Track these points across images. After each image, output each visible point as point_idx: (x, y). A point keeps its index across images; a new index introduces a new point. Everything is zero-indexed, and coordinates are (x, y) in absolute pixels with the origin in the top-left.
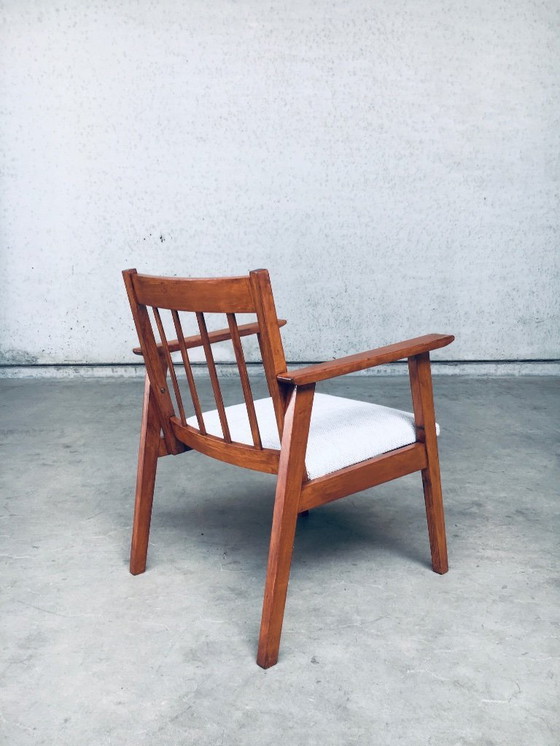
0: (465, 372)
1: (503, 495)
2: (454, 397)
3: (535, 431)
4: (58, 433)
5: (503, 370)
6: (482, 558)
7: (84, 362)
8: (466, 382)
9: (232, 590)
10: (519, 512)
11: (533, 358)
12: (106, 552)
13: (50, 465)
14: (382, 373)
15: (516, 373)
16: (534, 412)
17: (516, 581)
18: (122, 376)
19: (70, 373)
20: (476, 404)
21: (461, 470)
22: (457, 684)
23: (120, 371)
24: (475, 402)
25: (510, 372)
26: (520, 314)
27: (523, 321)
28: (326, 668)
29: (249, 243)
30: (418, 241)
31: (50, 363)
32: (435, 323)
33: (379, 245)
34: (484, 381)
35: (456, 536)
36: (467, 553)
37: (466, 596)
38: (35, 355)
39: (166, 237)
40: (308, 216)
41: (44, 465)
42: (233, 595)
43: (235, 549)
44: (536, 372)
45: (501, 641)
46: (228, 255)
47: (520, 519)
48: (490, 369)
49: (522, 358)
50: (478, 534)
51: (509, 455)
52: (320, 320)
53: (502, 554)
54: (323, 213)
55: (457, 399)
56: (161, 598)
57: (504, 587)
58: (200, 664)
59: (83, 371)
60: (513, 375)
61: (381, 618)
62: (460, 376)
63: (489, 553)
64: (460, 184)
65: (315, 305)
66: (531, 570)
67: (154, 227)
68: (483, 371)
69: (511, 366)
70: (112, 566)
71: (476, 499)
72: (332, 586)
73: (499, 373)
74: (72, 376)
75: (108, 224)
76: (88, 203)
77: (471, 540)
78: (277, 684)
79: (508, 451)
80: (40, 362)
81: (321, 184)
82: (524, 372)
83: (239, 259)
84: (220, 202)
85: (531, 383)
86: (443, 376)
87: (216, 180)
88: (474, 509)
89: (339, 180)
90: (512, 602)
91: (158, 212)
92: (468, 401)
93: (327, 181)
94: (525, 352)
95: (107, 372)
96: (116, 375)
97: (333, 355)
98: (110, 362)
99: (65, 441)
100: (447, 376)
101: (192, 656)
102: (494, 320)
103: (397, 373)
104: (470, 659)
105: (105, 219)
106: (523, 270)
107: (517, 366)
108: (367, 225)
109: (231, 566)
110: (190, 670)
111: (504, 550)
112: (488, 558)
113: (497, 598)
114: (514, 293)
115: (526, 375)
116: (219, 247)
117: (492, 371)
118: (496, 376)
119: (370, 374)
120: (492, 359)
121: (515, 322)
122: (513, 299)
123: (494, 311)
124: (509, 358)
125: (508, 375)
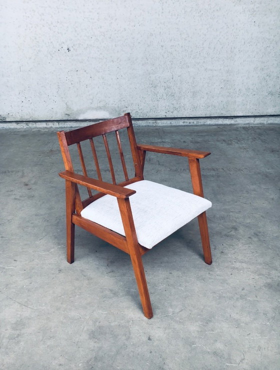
0: (237, 123)
1: (248, 221)
2: (230, 142)
3: (271, 171)
4: (20, 174)
5: (258, 121)
6: (234, 268)
7: (31, 120)
8: (237, 129)
9: (111, 291)
10: (256, 235)
11: (276, 114)
12: (49, 264)
13: (19, 199)
14: (192, 124)
15: (265, 122)
16: (272, 154)
17: (249, 285)
18: (51, 127)
19: (23, 126)
20: (241, 148)
21: (229, 202)
22: (215, 353)
23: (50, 125)
24: (241, 146)
25: (262, 122)
26: (270, 90)
27: (271, 94)
28: (155, 344)
29: (118, 52)
30: (214, 48)
31: (13, 120)
32: (222, 96)
33: (192, 51)
34: (247, 128)
35: (222, 252)
36: (226, 264)
37: (224, 295)
38: (5, 116)
39: (71, 49)
40: (152, 35)
41: (15, 199)
42: (112, 295)
43: (112, 262)
44: (276, 122)
45: (238, 326)
46: (106, 59)
47: (256, 239)
48: (251, 120)
49: (268, 115)
50: (233, 252)
51: (254, 190)
52: (158, 95)
53: (244, 265)
54: (160, 33)
55: (231, 144)
56: (77, 296)
57: (243, 289)
58: (96, 340)
59: (31, 125)
60: (263, 124)
61: (182, 310)
62: (234, 125)
63: (238, 265)
64: (241, 13)
65: (155, 87)
66: (257, 277)
67: (63, 43)
68: (247, 122)
69: (262, 119)
70: (53, 274)
71: (235, 224)
72: (159, 288)
73: (256, 122)
74: (25, 128)
75: (38, 42)
76: (26, 29)
77: (230, 255)
78: (132, 353)
79: (254, 186)
80: (8, 120)
81: (159, 15)
82: (269, 122)
83: (113, 61)
84: (101, 27)
85: (272, 130)
86: (225, 125)
87: (98, 14)
88: (233, 233)
89: (169, 12)
90: (246, 300)
91: (65, 34)
92: (237, 145)
93: (163, 12)
94: (271, 111)
95: (44, 125)
96: (48, 126)
97: (165, 114)
98: (44, 119)
99: (25, 180)
100: (227, 125)
101: (93, 335)
102: (255, 93)
103: (200, 124)
104: (223, 338)
105: (36, 39)
106: (273, 64)
107: (266, 119)
108: (185, 39)
109: (110, 274)
110: (92, 344)
111: (245, 262)
112: (237, 268)
113: (239, 297)
114: (267, 77)
115: (271, 124)
116: (101, 54)
117: (252, 122)
118: (254, 124)
119: (185, 124)
120: (253, 115)
121: (267, 94)
122: (266, 81)
123: (255, 88)
124: (261, 114)
125: (260, 124)
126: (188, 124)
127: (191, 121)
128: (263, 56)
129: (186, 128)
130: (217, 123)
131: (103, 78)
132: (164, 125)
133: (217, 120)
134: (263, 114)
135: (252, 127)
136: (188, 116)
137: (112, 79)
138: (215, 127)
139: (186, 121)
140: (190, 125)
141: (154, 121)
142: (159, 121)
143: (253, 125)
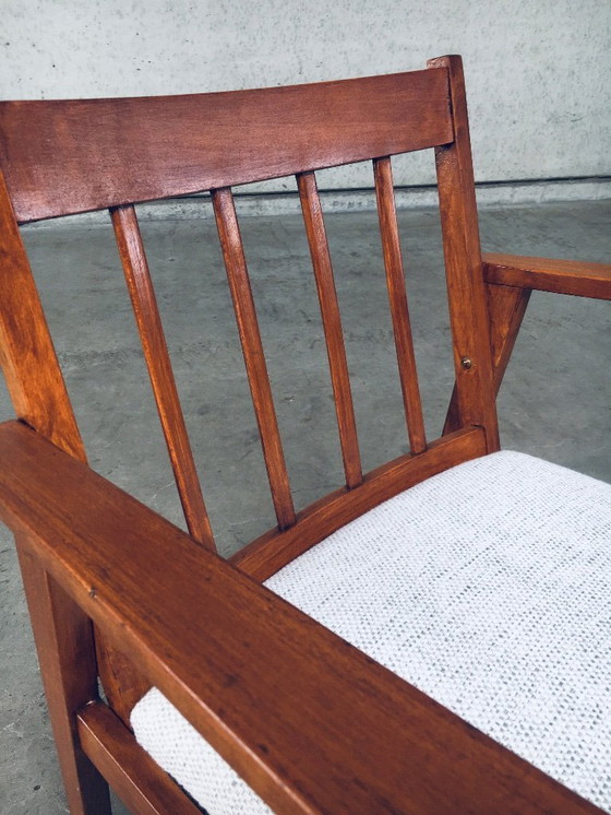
5: (522, 194)
11: (562, 175)
14: (356, 208)
15: (537, 198)
25: (530, 197)
26: (552, 109)
27: (554, 119)
49: (547, 177)
60: (533, 202)
68: (495, 198)
69: (532, 188)
73: (515, 200)
85: (562, 215)
94: (552, 168)
102: (516, 118)
106: (563, 35)
114: (548, 73)
117: (507, 197)
118: (511, 204)
119: (339, 208)
120: (508, 178)
121: (544, 120)
122: (544, 84)
123: (517, 102)
124: (530, 177)
125: (528, 202)
126: (345, 208)
127: (355, 199)
128: (538, 11)
129: (341, 218)
130: (420, 203)
131: (94, 70)
132: (282, 212)
133: (420, 194)
134: (533, 177)
135: (512, 211)
136: (345, 187)
137: (121, 72)
138: (417, 214)
139: (340, 198)
140: (351, 209)
141: (253, 203)
142: (266, 203)
143: (510, 207)
